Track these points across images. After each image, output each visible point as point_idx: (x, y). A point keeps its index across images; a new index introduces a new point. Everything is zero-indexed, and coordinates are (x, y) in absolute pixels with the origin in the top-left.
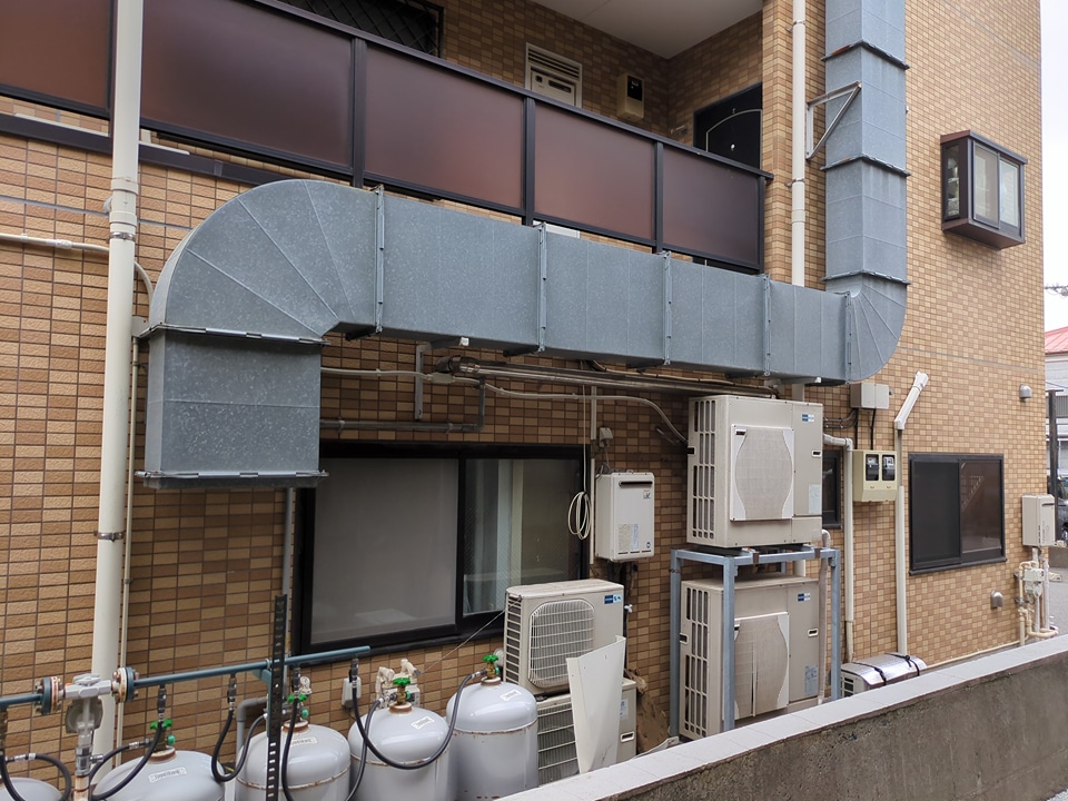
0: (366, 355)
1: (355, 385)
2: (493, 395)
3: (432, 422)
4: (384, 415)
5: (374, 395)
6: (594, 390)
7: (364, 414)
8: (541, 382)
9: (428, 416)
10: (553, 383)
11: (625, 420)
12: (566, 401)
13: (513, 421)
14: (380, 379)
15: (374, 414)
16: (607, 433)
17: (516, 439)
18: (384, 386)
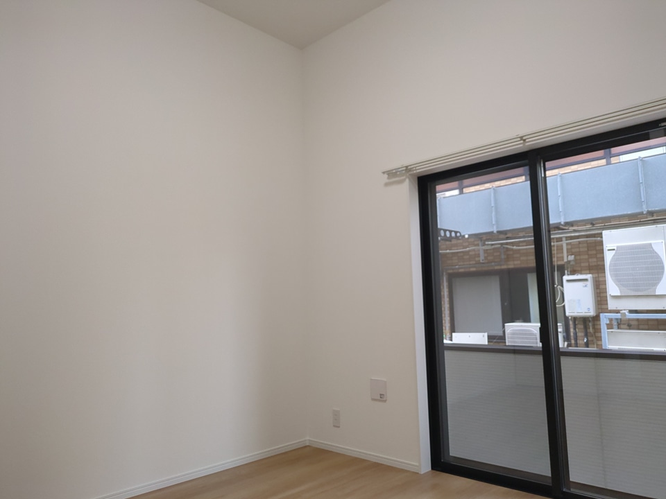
0: (464, 244)
1: (462, 254)
2: (512, 250)
3: (488, 263)
4: (471, 263)
5: (468, 257)
6: (564, 239)
7: (465, 263)
9: (486, 261)
15: (468, 263)
16: (571, 258)
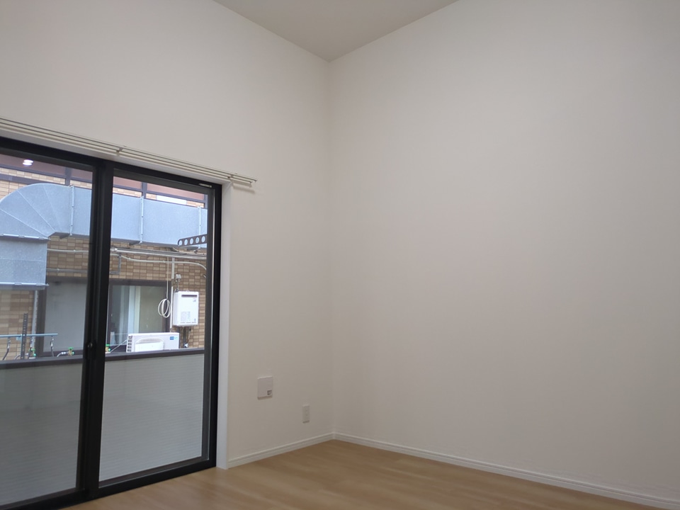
0: (69, 245)
1: (65, 256)
2: (126, 261)
4: (76, 267)
5: (72, 260)
6: (173, 259)
7: (67, 267)
8: (148, 256)
10: (154, 256)
11: (188, 271)
12: (160, 263)
13: (135, 271)
14: (75, 254)
16: (179, 276)
17: (137, 278)
18: (77, 256)
